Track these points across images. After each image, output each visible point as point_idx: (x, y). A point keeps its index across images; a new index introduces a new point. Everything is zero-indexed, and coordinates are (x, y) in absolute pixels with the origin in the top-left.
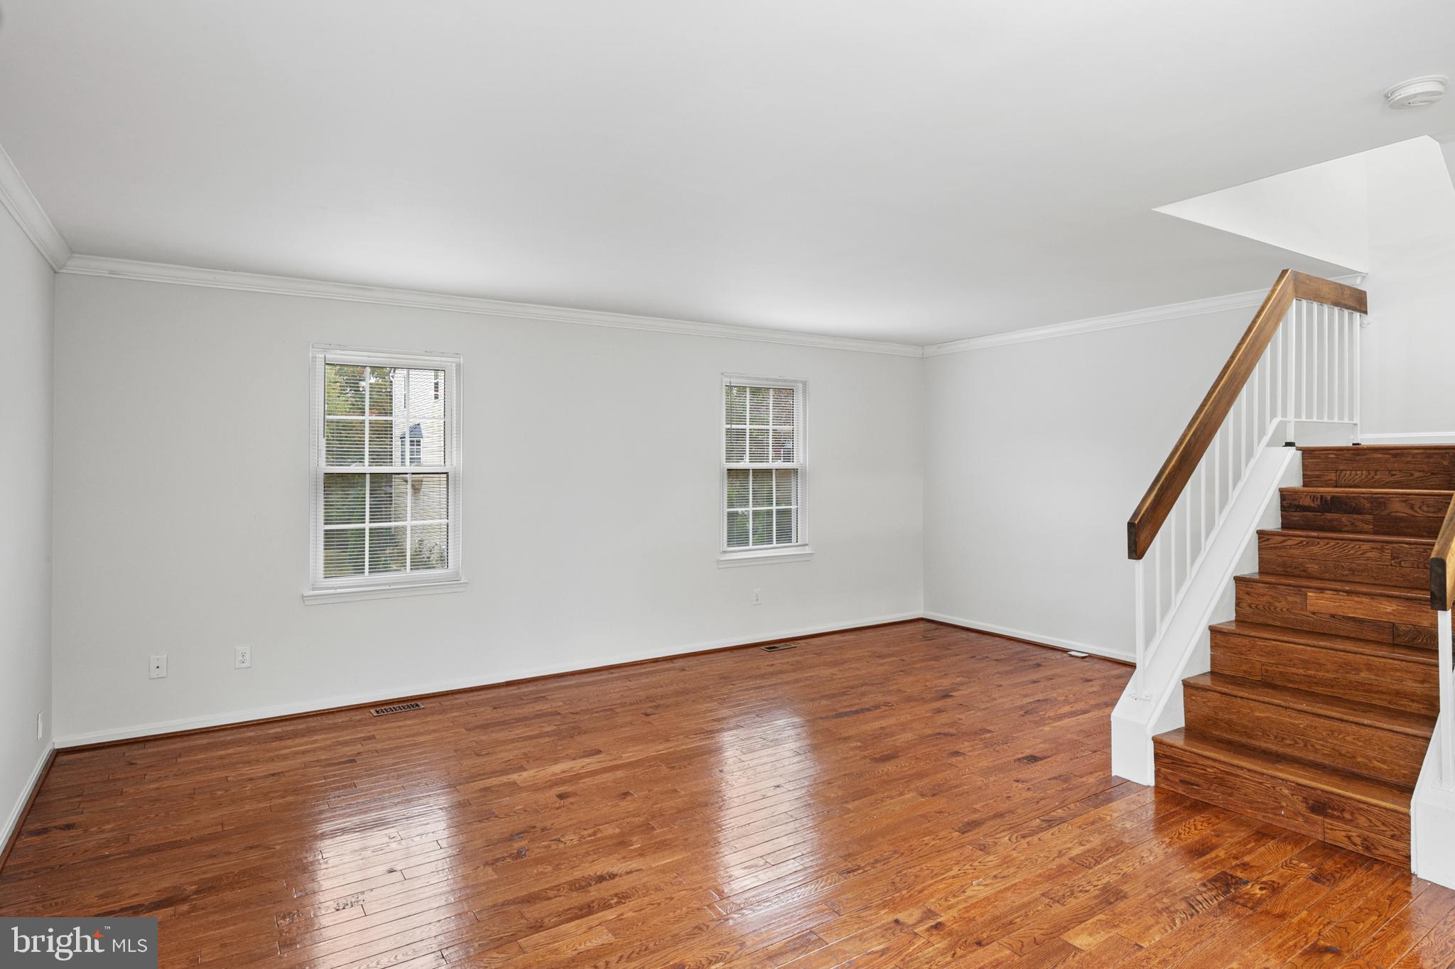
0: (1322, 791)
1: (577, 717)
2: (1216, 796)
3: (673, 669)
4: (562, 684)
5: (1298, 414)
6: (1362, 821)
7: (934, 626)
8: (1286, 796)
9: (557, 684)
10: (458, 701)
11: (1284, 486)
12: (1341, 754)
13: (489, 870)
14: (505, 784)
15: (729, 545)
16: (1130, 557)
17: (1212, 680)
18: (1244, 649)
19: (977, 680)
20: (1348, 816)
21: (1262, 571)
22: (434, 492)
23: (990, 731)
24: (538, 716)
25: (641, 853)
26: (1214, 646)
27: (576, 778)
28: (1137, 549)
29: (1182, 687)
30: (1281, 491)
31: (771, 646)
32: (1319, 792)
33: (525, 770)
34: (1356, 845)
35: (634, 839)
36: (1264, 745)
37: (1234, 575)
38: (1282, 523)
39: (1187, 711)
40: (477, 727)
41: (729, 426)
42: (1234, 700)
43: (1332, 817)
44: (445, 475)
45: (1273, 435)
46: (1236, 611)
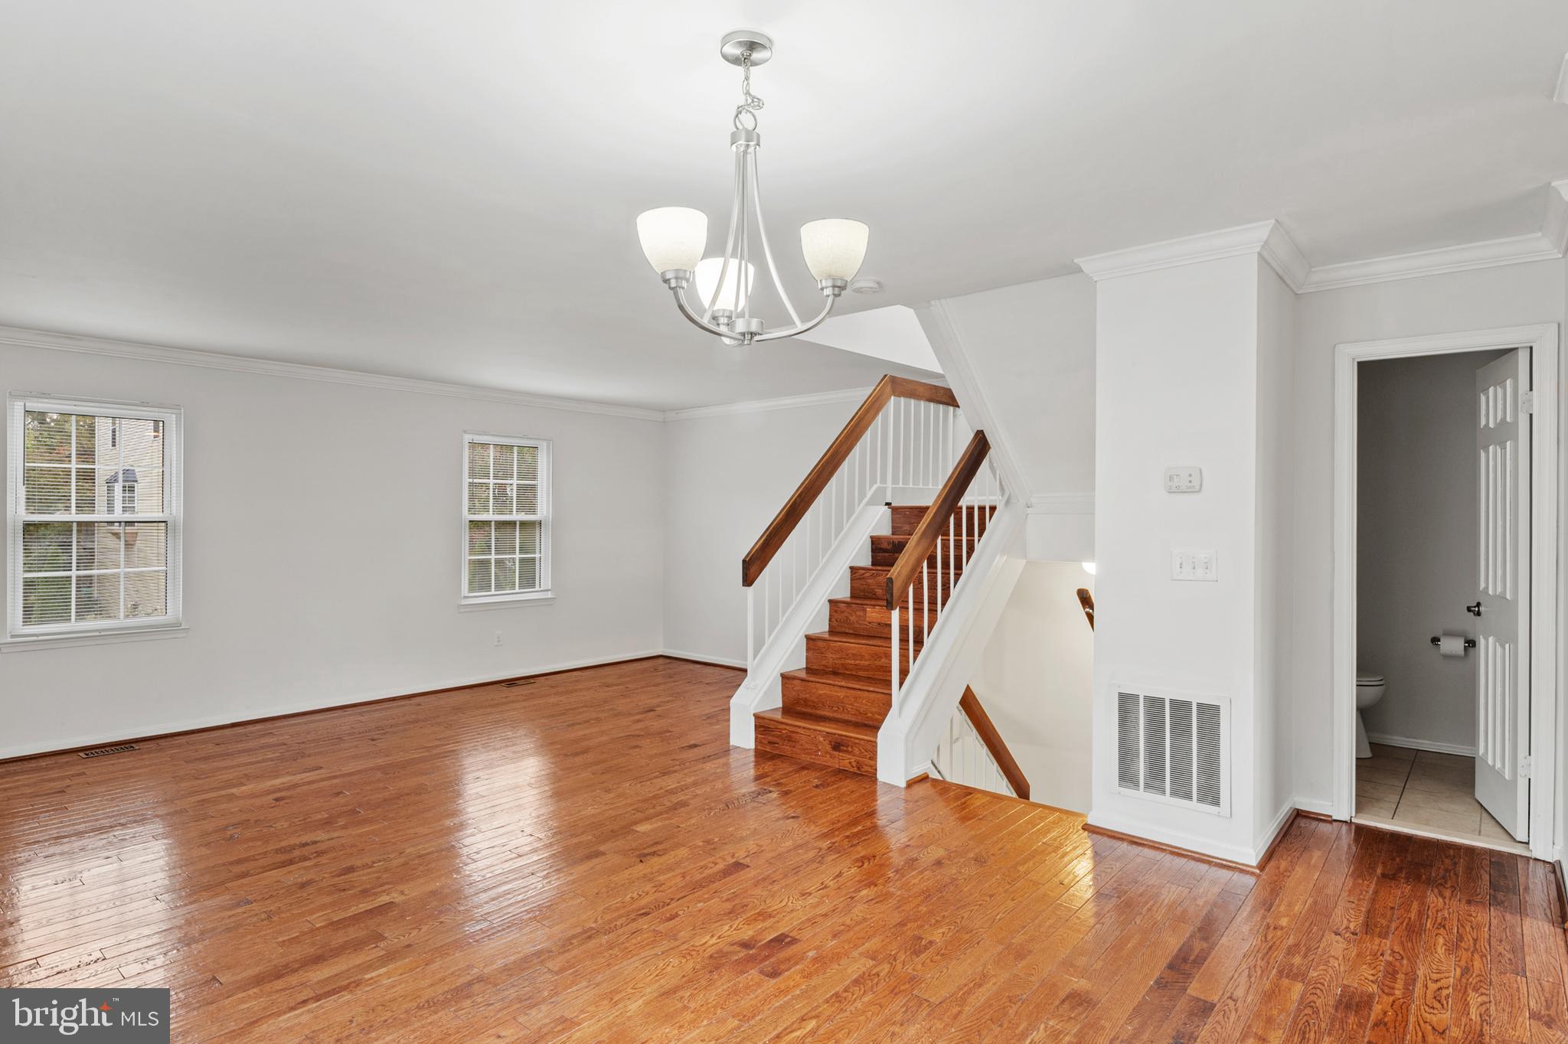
0: (839, 735)
1: (303, 746)
2: (787, 749)
3: (411, 704)
4: (292, 722)
5: (895, 481)
6: (856, 751)
7: (668, 661)
8: (821, 742)
9: (287, 723)
10: (176, 742)
11: (874, 534)
12: (861, 713)
13: (204, 849)
14: (223, 796)
15: (471, 590)
16: (743, 585)
17: (807, 673)
18: (824, 650)
19: (682, 698)
20: (850, 749)
21: (853, 596)
22: (151, 542)
23: (670, 732)
24: (262, 748)
25: (344, 827)
26: (808, 649)
27: (295, 786)
28: (748, 580)
29: (781, 678)
30: (872, 537)
31: (511, 683)
32: (837, 736)
33: (245, 785)
34: (853, 767)
35: (340, 820)
36: (823, 713)
37: (829, 598)
38: (872, 562)
39: (784, 695)
40: (196, 759)
41: (471, 480)
42: (807, 684)
43: (843, 751)
44: (163, 524)
45: (870, 498)
46: (829, 625)
